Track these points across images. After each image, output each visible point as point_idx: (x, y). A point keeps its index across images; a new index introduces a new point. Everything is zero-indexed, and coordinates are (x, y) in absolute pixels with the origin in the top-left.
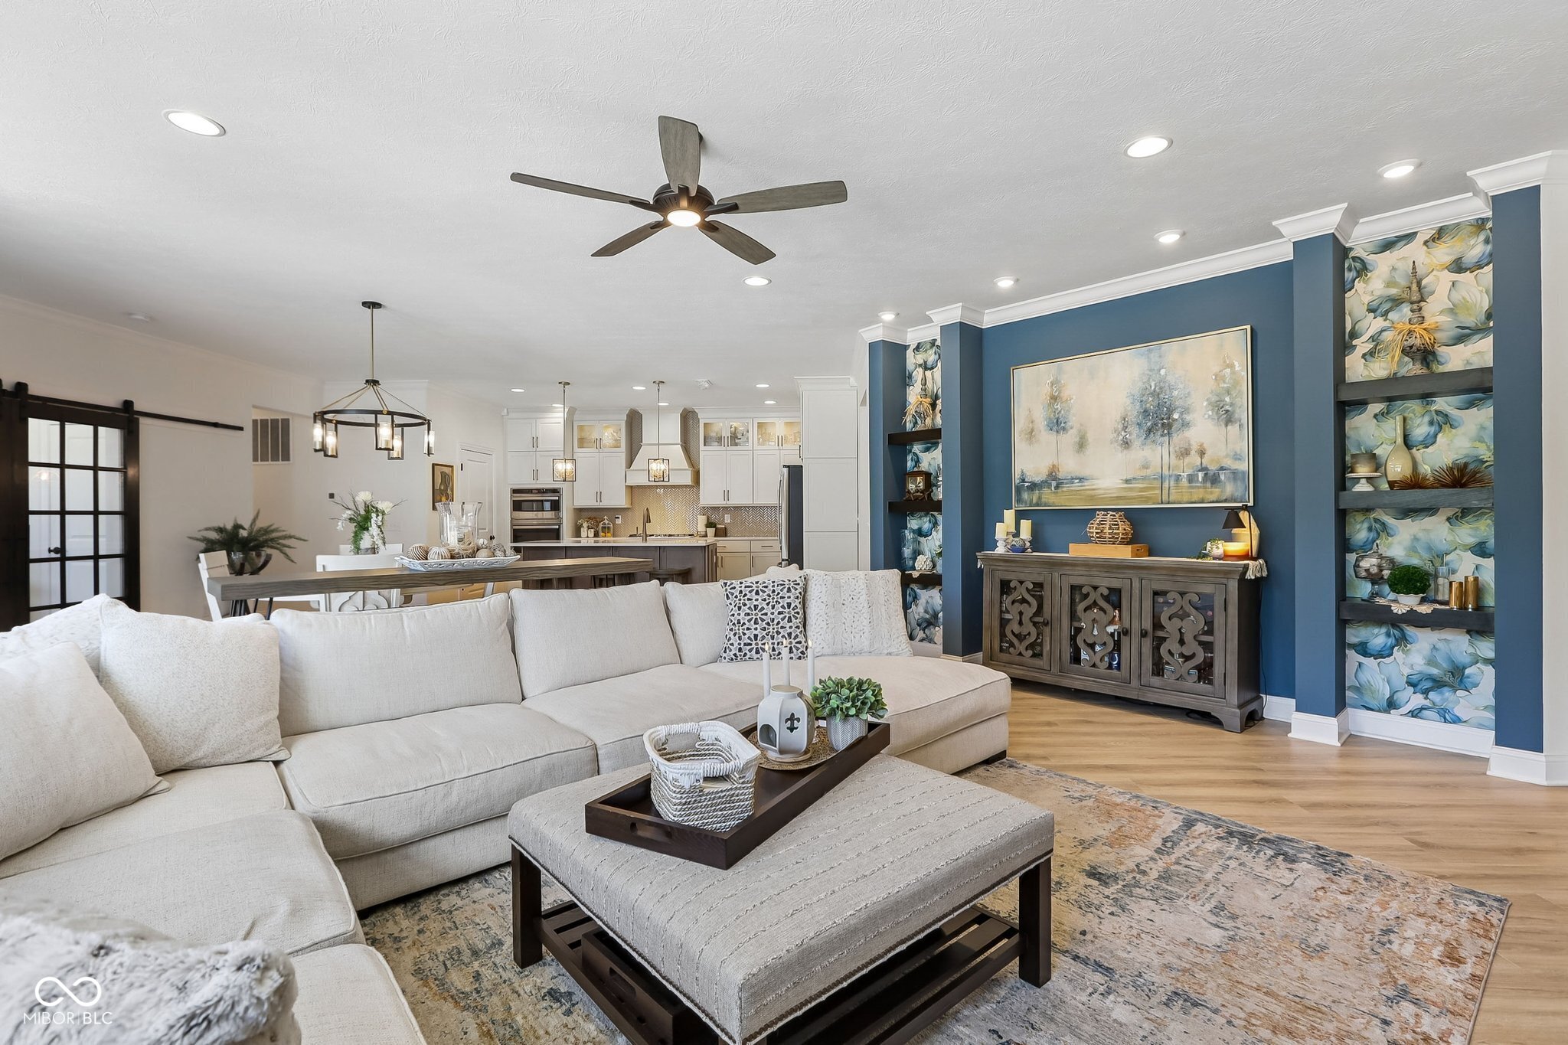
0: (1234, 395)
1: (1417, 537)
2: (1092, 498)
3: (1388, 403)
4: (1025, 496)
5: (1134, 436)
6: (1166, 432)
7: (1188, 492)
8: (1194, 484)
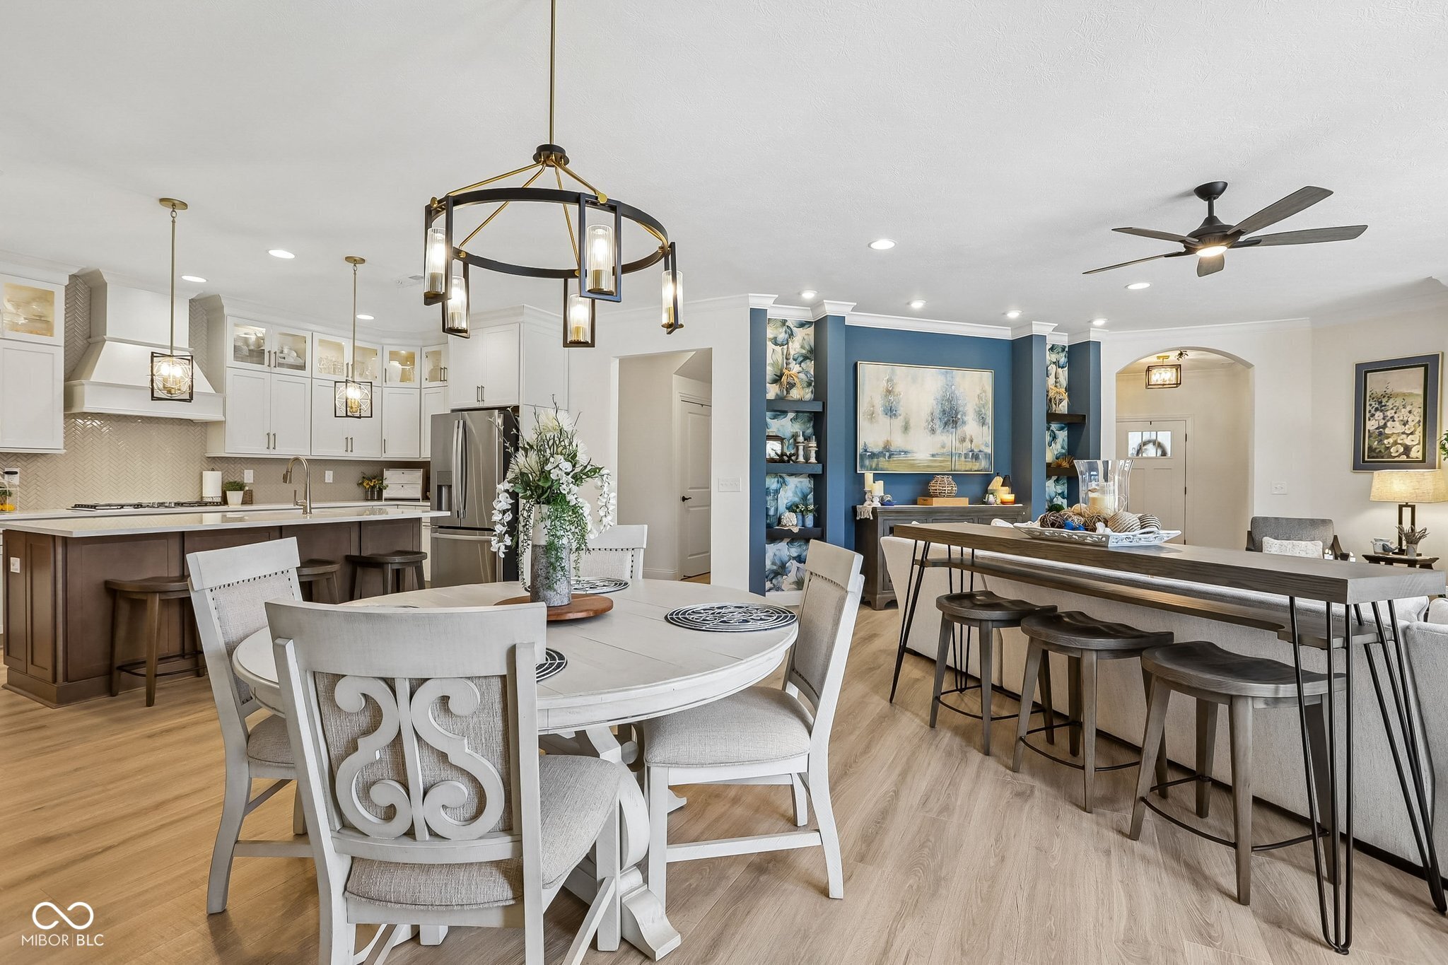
0: (986, 409)
2: (912, 466)
4: (867, 462)
5: (937, 426)
6: (954, 425)
7: (964, 464)
8: (967, 460)
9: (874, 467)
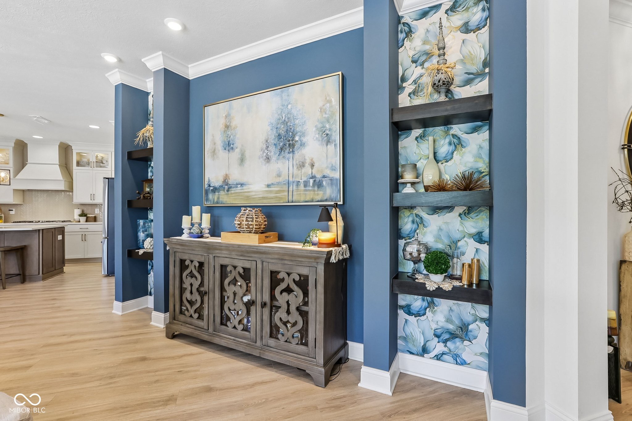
0: (331, 123)
1: (442, 228)
2: (248, 198)
3: (423, 129)
4: (210, 196)
5: (272, 153)
6: (291, 150)
7: (304, 194)
8: (307, 188)
9: (215, 200)
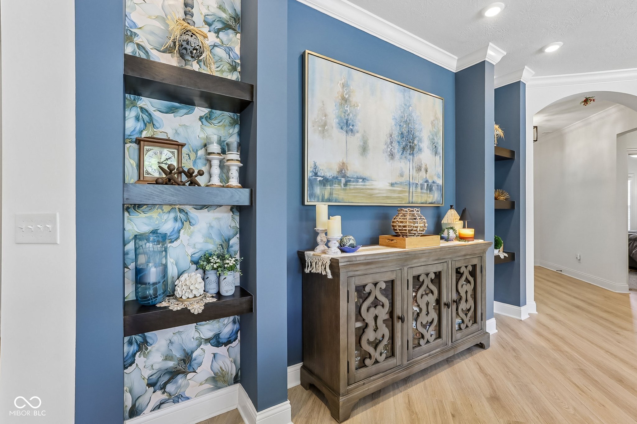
0: (438, 137)
5: (396, 151)
6: (411, 152)
8: (423, 191)
9: (326, 197)
